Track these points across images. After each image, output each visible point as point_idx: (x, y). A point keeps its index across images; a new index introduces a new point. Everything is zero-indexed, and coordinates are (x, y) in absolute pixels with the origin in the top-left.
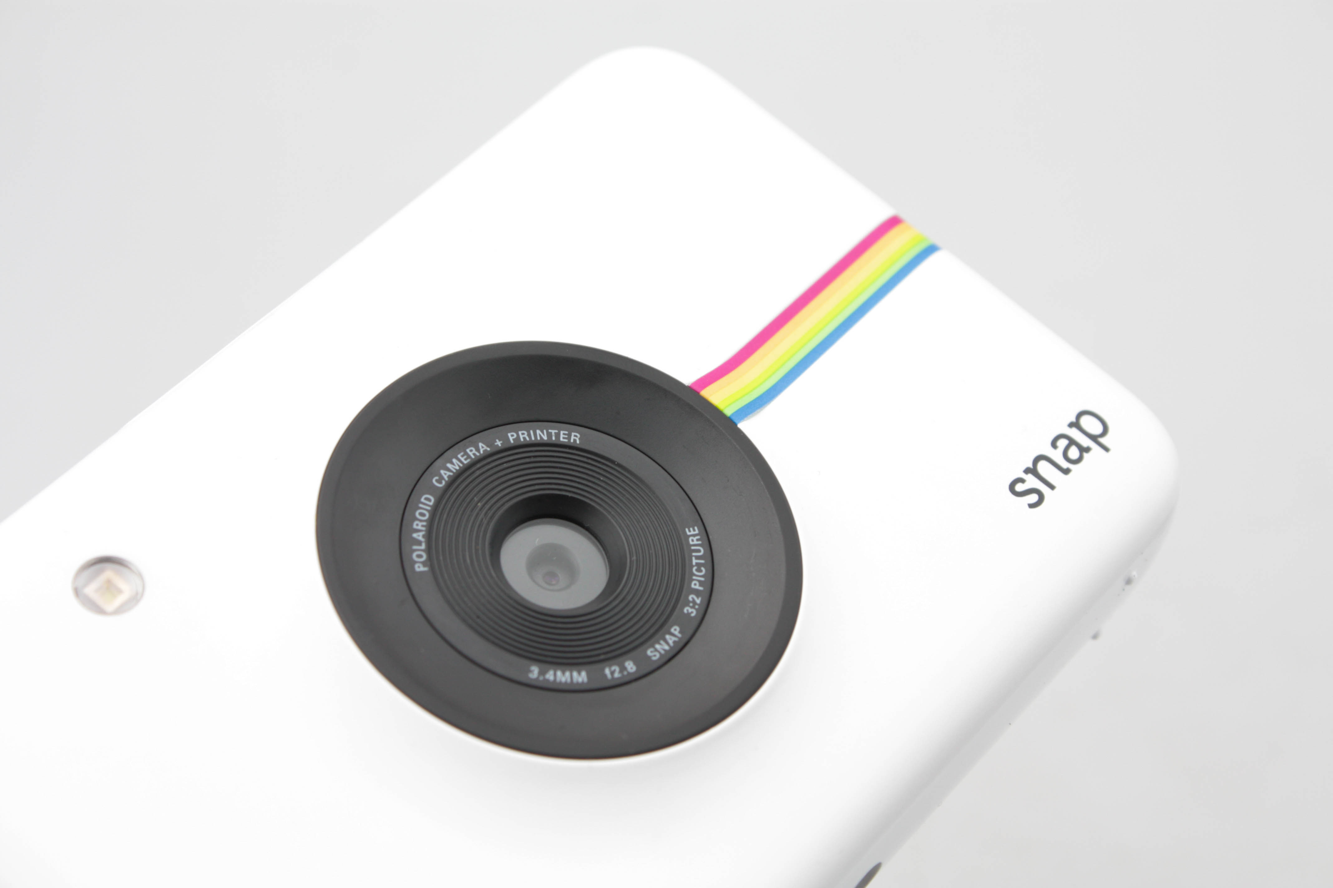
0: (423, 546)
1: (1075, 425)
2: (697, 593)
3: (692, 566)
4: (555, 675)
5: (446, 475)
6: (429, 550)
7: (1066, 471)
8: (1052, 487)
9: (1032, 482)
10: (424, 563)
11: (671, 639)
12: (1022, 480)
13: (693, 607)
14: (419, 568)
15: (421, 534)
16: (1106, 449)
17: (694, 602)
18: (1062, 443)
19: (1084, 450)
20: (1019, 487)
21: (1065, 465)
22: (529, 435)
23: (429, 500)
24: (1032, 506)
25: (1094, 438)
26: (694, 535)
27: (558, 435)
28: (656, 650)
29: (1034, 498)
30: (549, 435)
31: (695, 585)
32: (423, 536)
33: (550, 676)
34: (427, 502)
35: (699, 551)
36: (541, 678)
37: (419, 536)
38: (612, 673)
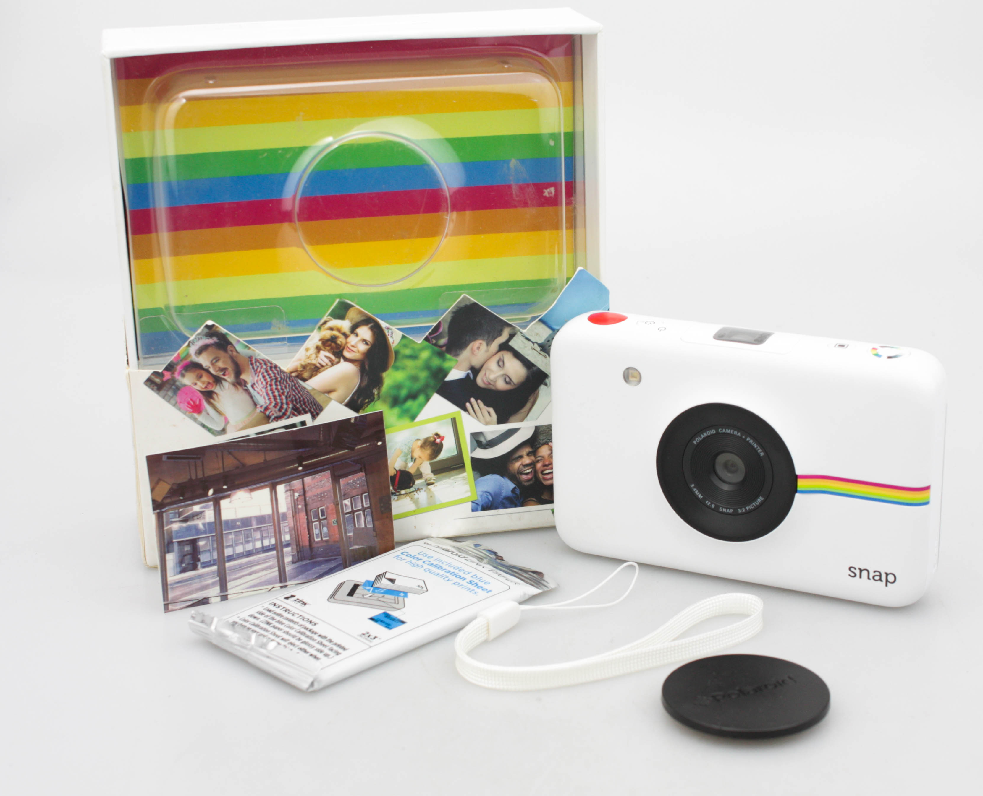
0: (701, 439)
1: (887, 574)
2: (746, 509)
3: (752, 504)
4: (696, 491)
5: (724, 431)
6: (701, 441)
7: (869, 578)
8: (860, 577)
9: (857, 572)
10: (697, 442)
11: (728, 511)
12: (855, 569)
13: (741, 511)
14: (695, 442)
15: (704, 436)
16: (886, 585)
17: (743, 510)
18: (878, 574)
19: (880, 580)
20: (852, 569)
21: (871, 577)
22: (753, 443)
23: (714, 432)
24: (850, 575)
25: (887, 581)
26: (761, 499)
27: (759, 449)
28: (722, 509)
29: (853, 575)
30: (757, 447)
31: (747, 508)
32: (704, 437)
33: (695, 490)
34: (713, 432)
35: (757, 503)
36: (692, 488)
37: (702, 436)
38: (708, 503)
